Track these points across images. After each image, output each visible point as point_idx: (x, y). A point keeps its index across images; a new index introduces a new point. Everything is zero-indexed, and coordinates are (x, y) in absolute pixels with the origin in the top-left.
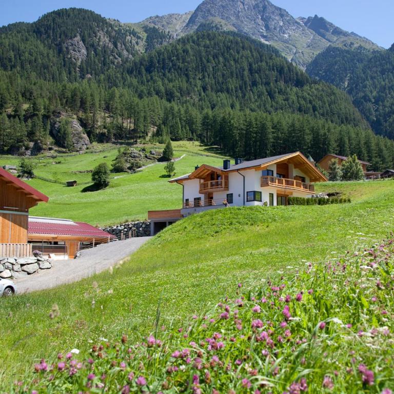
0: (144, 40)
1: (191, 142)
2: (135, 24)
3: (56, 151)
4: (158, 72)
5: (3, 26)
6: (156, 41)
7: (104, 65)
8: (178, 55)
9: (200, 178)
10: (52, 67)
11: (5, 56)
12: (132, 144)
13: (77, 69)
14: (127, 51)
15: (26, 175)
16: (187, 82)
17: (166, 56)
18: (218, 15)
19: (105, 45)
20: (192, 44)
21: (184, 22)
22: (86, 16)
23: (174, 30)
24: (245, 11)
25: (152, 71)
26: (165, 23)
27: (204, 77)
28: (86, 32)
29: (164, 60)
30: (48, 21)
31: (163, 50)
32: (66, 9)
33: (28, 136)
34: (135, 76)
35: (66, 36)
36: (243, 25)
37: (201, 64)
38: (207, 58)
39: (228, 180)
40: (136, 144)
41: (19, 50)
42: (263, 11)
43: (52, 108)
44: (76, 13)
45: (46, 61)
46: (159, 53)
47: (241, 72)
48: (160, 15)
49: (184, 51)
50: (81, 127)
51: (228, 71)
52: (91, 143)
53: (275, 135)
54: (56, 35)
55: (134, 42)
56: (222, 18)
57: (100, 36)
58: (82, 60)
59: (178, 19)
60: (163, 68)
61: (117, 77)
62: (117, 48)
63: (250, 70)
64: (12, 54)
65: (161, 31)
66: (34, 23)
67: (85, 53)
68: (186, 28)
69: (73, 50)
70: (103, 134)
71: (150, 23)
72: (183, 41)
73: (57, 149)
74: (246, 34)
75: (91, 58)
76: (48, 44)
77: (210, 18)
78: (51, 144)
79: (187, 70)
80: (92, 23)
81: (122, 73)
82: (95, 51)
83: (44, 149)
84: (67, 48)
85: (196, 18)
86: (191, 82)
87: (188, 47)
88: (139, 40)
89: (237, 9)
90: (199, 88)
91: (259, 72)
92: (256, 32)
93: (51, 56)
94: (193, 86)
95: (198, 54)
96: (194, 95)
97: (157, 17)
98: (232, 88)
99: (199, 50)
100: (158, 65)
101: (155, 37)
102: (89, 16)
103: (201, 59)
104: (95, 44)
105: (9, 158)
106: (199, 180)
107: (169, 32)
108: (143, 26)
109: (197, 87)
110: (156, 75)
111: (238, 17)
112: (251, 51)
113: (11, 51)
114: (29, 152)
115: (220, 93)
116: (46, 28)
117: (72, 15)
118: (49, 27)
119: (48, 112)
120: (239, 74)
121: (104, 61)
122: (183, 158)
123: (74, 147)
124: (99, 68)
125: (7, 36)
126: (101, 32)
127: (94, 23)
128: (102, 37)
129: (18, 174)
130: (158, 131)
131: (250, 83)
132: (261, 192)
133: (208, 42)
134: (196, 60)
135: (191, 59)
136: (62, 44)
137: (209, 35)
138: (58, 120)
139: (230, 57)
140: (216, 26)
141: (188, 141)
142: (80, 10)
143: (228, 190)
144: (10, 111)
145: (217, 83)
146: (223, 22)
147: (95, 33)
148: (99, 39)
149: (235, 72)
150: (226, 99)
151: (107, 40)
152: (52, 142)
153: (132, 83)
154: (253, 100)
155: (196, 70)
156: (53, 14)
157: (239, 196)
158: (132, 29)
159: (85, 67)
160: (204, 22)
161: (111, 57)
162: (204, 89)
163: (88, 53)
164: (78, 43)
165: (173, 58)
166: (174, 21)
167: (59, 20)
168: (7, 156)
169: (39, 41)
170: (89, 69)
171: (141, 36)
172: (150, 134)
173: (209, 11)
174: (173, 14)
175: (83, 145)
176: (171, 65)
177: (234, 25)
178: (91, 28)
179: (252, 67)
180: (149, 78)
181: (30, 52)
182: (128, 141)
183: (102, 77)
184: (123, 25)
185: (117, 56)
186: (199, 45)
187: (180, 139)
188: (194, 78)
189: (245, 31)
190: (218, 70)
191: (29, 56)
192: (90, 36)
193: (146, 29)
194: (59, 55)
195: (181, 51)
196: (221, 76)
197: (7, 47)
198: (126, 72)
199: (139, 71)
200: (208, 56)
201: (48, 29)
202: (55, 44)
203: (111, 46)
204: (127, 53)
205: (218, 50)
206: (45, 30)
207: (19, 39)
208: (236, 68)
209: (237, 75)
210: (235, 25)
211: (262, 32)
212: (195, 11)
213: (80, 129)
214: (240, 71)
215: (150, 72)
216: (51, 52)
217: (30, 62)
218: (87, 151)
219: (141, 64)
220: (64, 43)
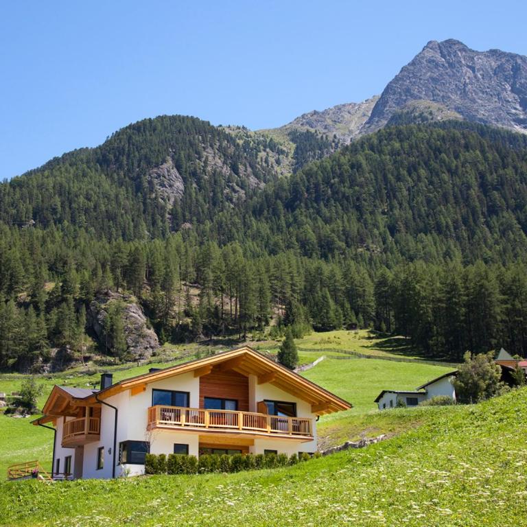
0: (291, 155)
1: (353, 332)
2: (275, 130)
3: (96, 362)
4: (307, 208)
5: (54, 158)
6: (311, 154)
7: (214, 204)
8: (341, 174)
10: (122, 215)
11: (46, 205)
12: (237, 342)
13: (167, 216)
14: (256, 176)
15: (21, 408)
16: (359, 220)
17: (320, 179)
18: (426, 95)
19: (215, 171)
20: (370, 152)
21: (364, 115)
22: (184, 126)
23: (347, 132)
24: (478, 81)
25: (297, 207)
26: (329, 122)
27: (391, 208)
28: (182, 153)
29: (317, 186)
30: (120, 142)
31: (315, 169)
32: (150, 119)
33: (48, 338)
34: (266, 219)
35: (149, 163)
36: (475, 106)
37: (386, 185)
38: (395, 174)
39: (100, 416)
40: (245, 341)
41: (69, 193)
42: (514, 77)
43: (94, 285)
44: (167, 123)
45: (112, 207)
46: (309, 174)
47: (465, 192)
48: (320, 110)
49: (352, 166)
50: (144, 317)
51: (438, 192)
52: (161, 344)
53: (509, 306)
54: (133, 163)
55: (272, 160)
56: (434, 100)
57: (207, 157)
58: (176, 200)
59: (352, 112)
60: (317, 200)
61: (234, 224)
62: (237, 173)
63: (483, 186)
64: (57, 200)
65: (319, 136)
66: (100, 147)
67: (182, 187)
68: (367, 125)
69: (161, 185)
70: (184, 327)
71: (302, 125)
72: (354, 148)
73: (98, 358)
74: (484, 122)
75: (190, 195)
76: (119, 179)
77: (411, 102)
78: (89, 350)
79: (358, 199)
80: (194, 138)
81: (244, 217)
82: (198, 183)
83: (77, 360)
84: (150, 183)
85: (385, 107)
86: (366, 220)
87: (361, 158)
88: (281, 156)
89: (462, 80)
90: (382, 229)
91: (499, 187)
92: (503, 114)
93: (121, 198)
94: (370, 227)
95: (380, 169)
96: (373, 243)
97: (315, 113)
98: (447, 223)
99: (382, 161)
100: (306, 195)
101: (308, 148)
102: (189, 125)
103: (385, 177)
104: (198, 171)
105: (14, 378)
106: (63, 418)
107: (335, 136)
108: (289, 131)
109: (378, 228)
110: (302, 214)
111: (464, 93)
112: (483, 152)
113: (57, 196)
114: (47, 367)
115: (423, 234)
116: (117, 153)
117: (159, 127)
118: (121, 151)
119: (88, 293)
120: (459, 196)
121: (213, 198)
122: (318, 363)
123: (129, 353)
124: (206, 211)
125: (52, 174)
126: (210, 150)
127: (197, 137)
128: (210, 158)
129: (6, 408)
130: (287, 315)
131: (485, 209)
132: (148, 443)
133: (397, 145)
134: (376, 179)
135: (366, 179)
136: (142, 176)
137: (399, 133)
138: (103, 306)
139: (441, 166)
140: (421, 115)
141: (347, 329)
142: (174, 119)
143: (99, 439)
144: (23, 296)
145: (417, 217)
146: (435, 106)
147: (198, 153)
148: (205, 162)
149: (451, 192)
150: (435, 244)
151: (219, 162)
152: (92, 346)
153: (258, 231)
154: (490, 241)
155: (375, 198)
156: (128, 130)
157: (110, 451)
158: (268, 140)
159: (179, 210)
160: (399, 111)
161: (227, 191)
162: (393, 230)
163: (185, 188)
164: (168, 171)
165: (332, 181)
166: (347, 116)
167: (137, 138)
168: (11, 374)
169: (103, 176)
170: (187, 214)
171: (285, 149)
172: (273, 323)
173: (408, 91)
174: (344, 105)
175: (146, 348)
176: (329, 192)
177: (457, 109)
178: (192, 144)
179: (487, 180)
180: (291, 220)
181: (87, 194)
182: (231, 337)
183: (208, 225)
184: (252, 135)
185: (237, 188)
186: (380, 152)
187: (334, 328)
188: (372, 213)
189: (481, 116)
190: (418, 191)
191: (86, 201)
192: (189, 158)
193: (294, 136)
194: (136, 196)
195: (347, 167)
196: (424, 202)
197: (51, 191)
198: (251, 213)
199: (274, 210)
200: (397, 169)
201: (120, 154)
202: (130, 178)
203: (226, 171)
204: (257, 181)
205: (418, 157)
206: (115, 157)
207: (71, 176)
208: (454, 185)
209: (455, 197)
210: (459, 108)
211: (516, 114)
212: (383, 94)
213: (142, 319)
214: (461, 191)
215: (293, 210)
216: (122, 191)
217: (87, 211)
218: (154, 358)
219: (278, 197)
220: (145, 175)
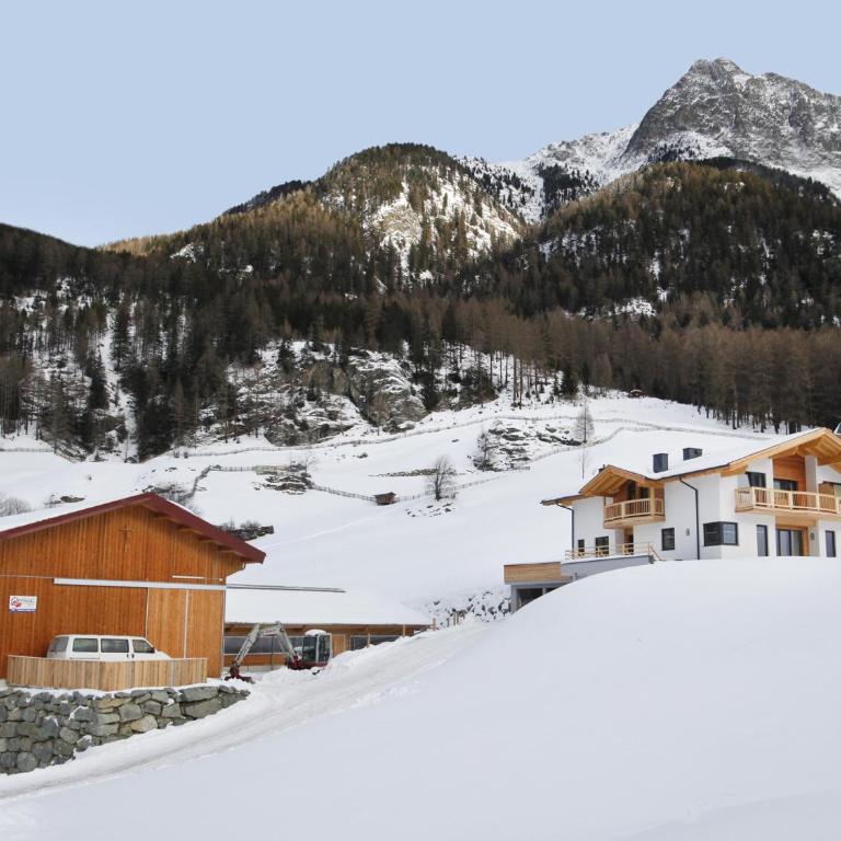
0: (538, 193)
4: (565, 257)
6: (562, 192)
9: (605, 494)
13: (403, 264)
14: (502, 218)
19: (457, 212)
21: (619, 147)
26: (580, 155)
27: (662, 261)
28: (418, 189)
29: (576, 231)
38: (668, 221)
39: (663, 497)
44: (398, 152)
46: (567, 219)
49: (618, 211)
50: (407, 381)
52: (428, 412)
55: (517, 199)
57: (446, 195)
58: (413, 246)
59: (606, 143)
61: (481, 275)
62: (481, 215)
65: (570, 172)
67: (420, 231)
68: (624, 159)
69: (394, 229)
70: (452, 394)
71: (549, 157)
77: (675, 134)
80: (431, 169)
81: (493, 266)
83: (335, 430)
84: (382, 225)
85: (645, 138)
86: (635, 274)
88: (527, 195)
94: (639, 282)
97: (563, 143)
100: (564, 242)
101: (558, 185)
106: (602, 498)
107: (588, 172)
108: (535, 164)
109: (648, 283)
111: (735, 125)
115: (698, 291)
121: (455, 244)
123: (392, 422)
124: (447, 258)
126: (448, 186)
128: (450, 196)
132: (736, 524)
139: (718, 213)
140: (687, 149)
143: (664, 520)
146: (702, 139)
147: (436, 188)
148: (445, 200)
150: (712, 303)
151: (461, 200)
153: (511, 284)
155: (644, 248)
157: (688, 533)
158: (511, 175)
159: (416, 257)
160: (662, 144)
161: (470, 235)
162: (665, 285)
163: (423, 231)
166: (599, 148)
170: (425, 261)
171: (530, 185)
173: (671, 119)
174: (596, 135)
176: (592, 240)
177: (726, 143)
178: (429, 179)
184: (492, 168)
185: (481, 232)
188: (641, 265)
189: (753, 153)
193: (542, 172)
195: (611, 211)
203: (470, 210)
204: (502, 223)
210: (728, 142)
212: (642, 123)
213: (406, 385)
218: (421, 428)
219: (530, 243)
220: (376, 214)
